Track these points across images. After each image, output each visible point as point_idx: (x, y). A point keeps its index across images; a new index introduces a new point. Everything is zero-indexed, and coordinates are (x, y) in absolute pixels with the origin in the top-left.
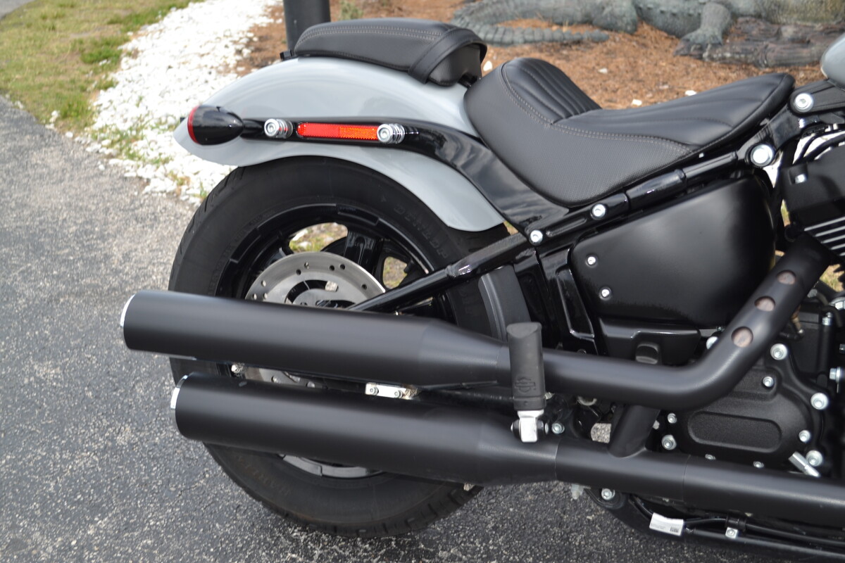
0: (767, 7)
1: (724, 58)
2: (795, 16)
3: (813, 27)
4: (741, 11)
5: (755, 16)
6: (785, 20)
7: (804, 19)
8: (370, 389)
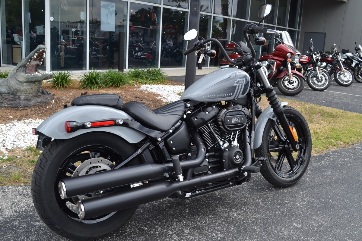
0: (13, 91)
1: (5, 106)
2: (23, 93)
3: (29, 96)
4: (3, 92)
5: (7, 94)
6: (19, 94)
7: (26, 94)
8: (132, 186)
